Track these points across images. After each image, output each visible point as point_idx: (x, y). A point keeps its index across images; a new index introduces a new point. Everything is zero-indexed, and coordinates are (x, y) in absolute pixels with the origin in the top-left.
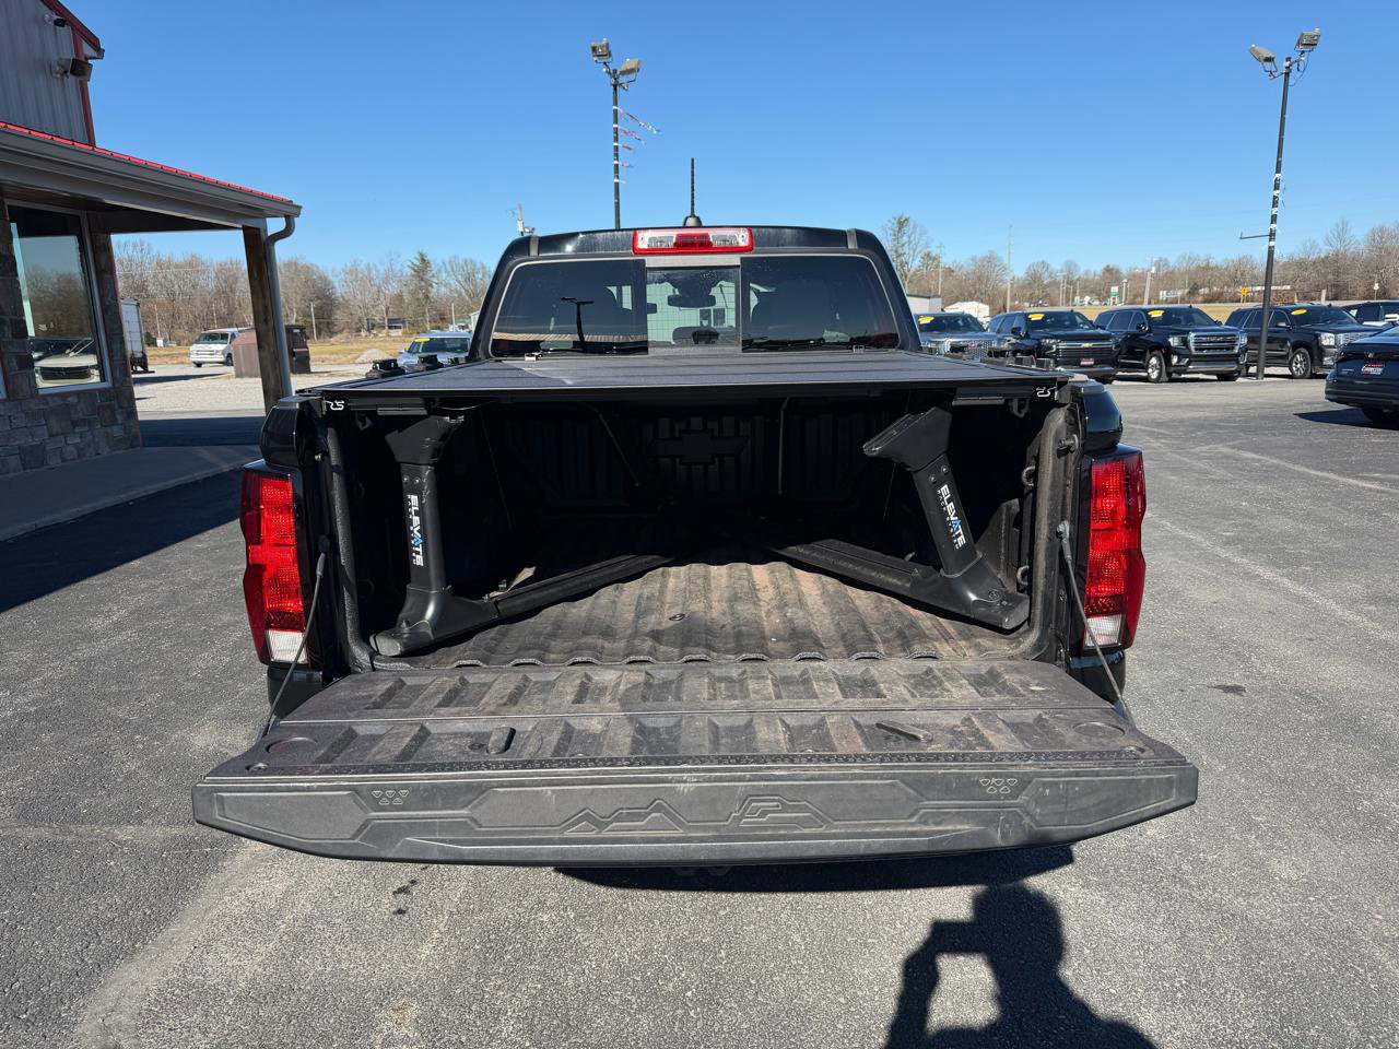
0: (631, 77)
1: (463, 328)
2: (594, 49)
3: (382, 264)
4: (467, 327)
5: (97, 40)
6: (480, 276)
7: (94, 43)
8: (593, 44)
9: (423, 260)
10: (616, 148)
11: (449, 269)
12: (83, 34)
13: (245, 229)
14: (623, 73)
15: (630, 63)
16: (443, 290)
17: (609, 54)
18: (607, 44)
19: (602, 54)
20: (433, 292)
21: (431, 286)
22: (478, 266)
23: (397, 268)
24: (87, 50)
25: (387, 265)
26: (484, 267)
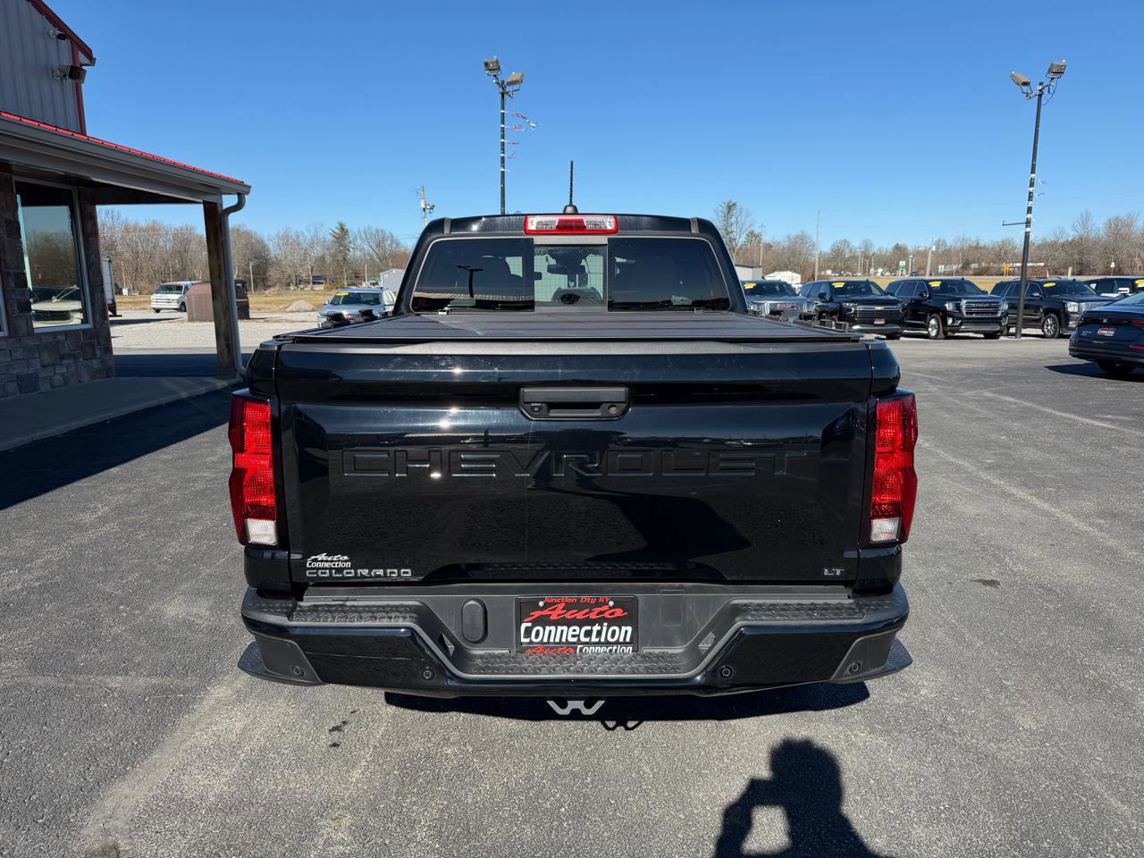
0: (516, 87)
1: (374, 284)
2: (486, 64)
3: (309, 231)
4: (377, 284)
5: (91, 51)
6: (389, 243)
7: (88, 53)
8: (486, 60)
9: (343, 229)
10: (503, 144)
11: (363, 236)
12: (79, 46)
13: (205, 203)
14: (509, 84)
15: (514, 76)
16: (358, 253)
17: (499, 69)
18: (497, 62)
19: (492, 68)
20: (351, 254)
21: (349, 250)
22: (387, 233)
23: (321, 234)
24: (82, 58)
25: (313, 232)
26: (392, 236)
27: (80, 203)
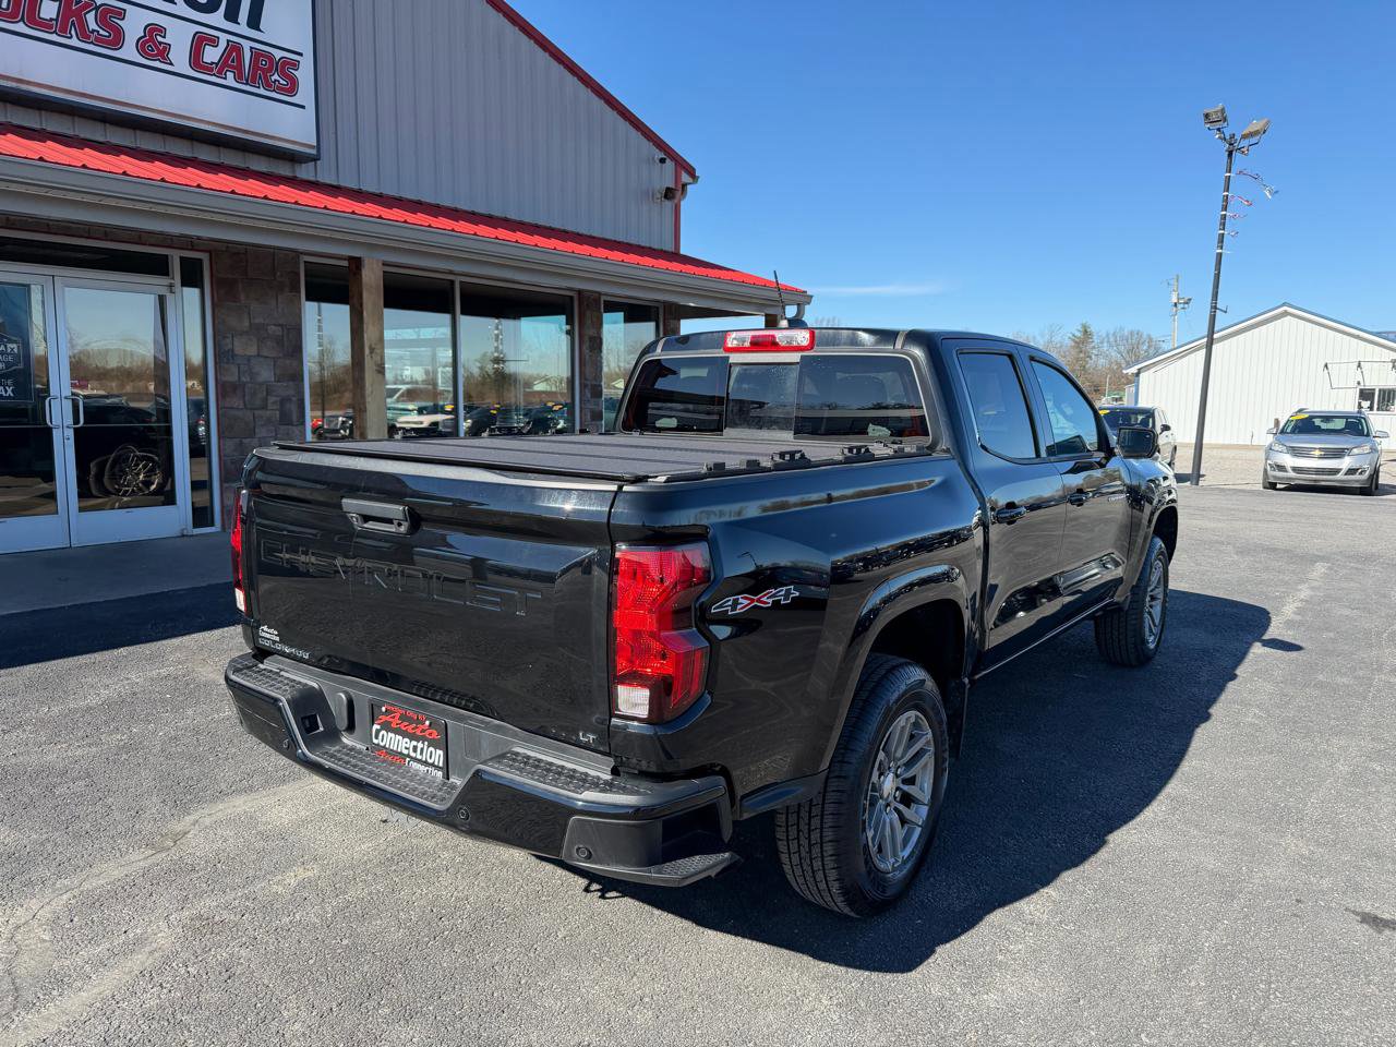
0: (1253, 140)
1: (1116, 400)
2: (1207, 116)
3: (1042, 336)
4: (1121, 399)
5: (694, 169)
6: (1145, 348)
7: (692, 173)
8: (1207, 111)
9: (1086, 331)
10: (1224, 217)
11: (1112, 340)
12: (683, 166)
13: (766, 315)
14: (1244, 137)
15: (1256, 125)
16: (1102, 361)
17: (1225, 120)
18: (1223, 110)
19: (1215, 120)
20: (1090, 364)
21: (1090, 357)
22: (1145, 336)
23: (1057, 339)
24: (685, 178)
25: (1047, 337)
26: (1151, 340)
27: (664, 320)
